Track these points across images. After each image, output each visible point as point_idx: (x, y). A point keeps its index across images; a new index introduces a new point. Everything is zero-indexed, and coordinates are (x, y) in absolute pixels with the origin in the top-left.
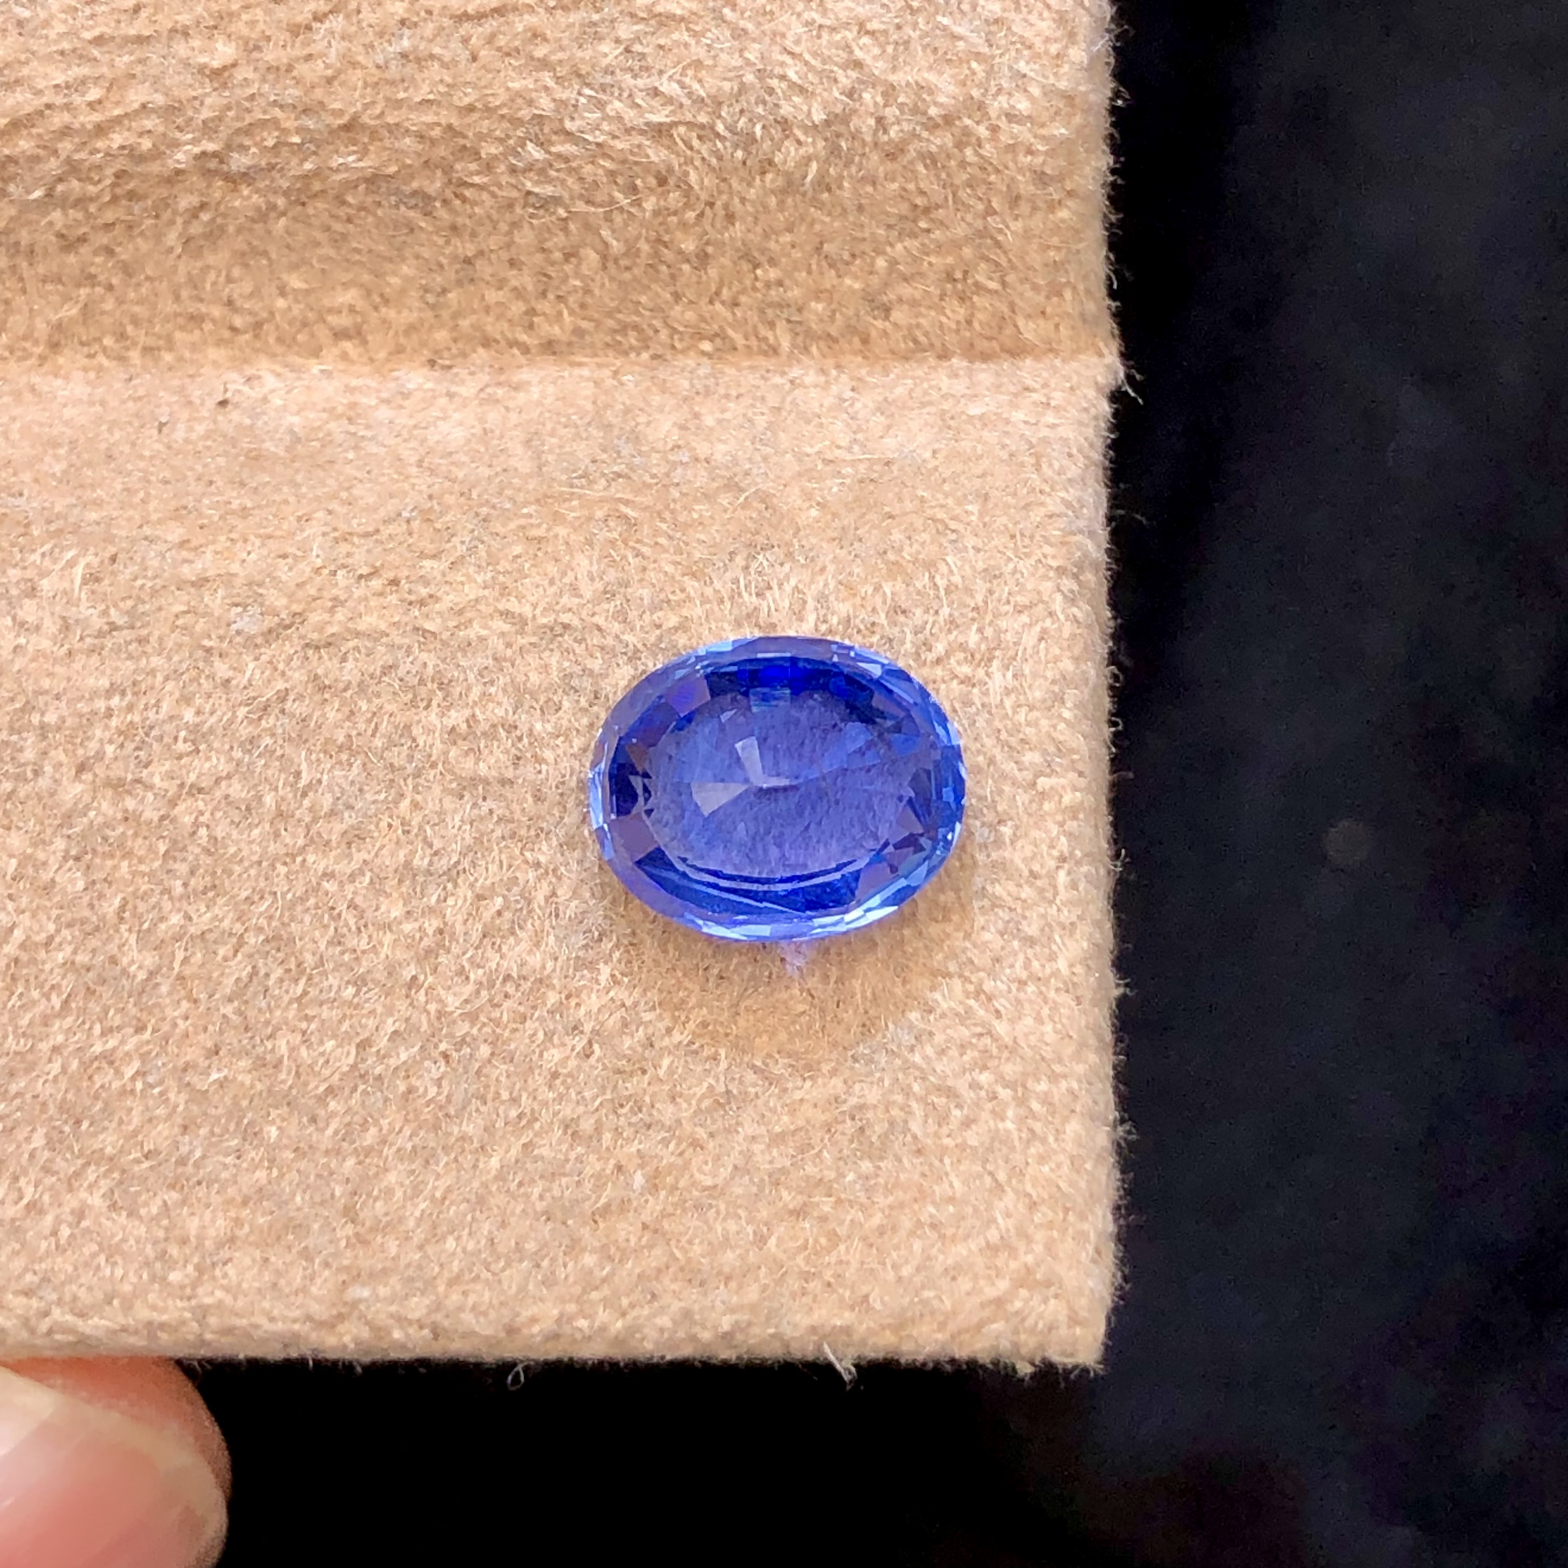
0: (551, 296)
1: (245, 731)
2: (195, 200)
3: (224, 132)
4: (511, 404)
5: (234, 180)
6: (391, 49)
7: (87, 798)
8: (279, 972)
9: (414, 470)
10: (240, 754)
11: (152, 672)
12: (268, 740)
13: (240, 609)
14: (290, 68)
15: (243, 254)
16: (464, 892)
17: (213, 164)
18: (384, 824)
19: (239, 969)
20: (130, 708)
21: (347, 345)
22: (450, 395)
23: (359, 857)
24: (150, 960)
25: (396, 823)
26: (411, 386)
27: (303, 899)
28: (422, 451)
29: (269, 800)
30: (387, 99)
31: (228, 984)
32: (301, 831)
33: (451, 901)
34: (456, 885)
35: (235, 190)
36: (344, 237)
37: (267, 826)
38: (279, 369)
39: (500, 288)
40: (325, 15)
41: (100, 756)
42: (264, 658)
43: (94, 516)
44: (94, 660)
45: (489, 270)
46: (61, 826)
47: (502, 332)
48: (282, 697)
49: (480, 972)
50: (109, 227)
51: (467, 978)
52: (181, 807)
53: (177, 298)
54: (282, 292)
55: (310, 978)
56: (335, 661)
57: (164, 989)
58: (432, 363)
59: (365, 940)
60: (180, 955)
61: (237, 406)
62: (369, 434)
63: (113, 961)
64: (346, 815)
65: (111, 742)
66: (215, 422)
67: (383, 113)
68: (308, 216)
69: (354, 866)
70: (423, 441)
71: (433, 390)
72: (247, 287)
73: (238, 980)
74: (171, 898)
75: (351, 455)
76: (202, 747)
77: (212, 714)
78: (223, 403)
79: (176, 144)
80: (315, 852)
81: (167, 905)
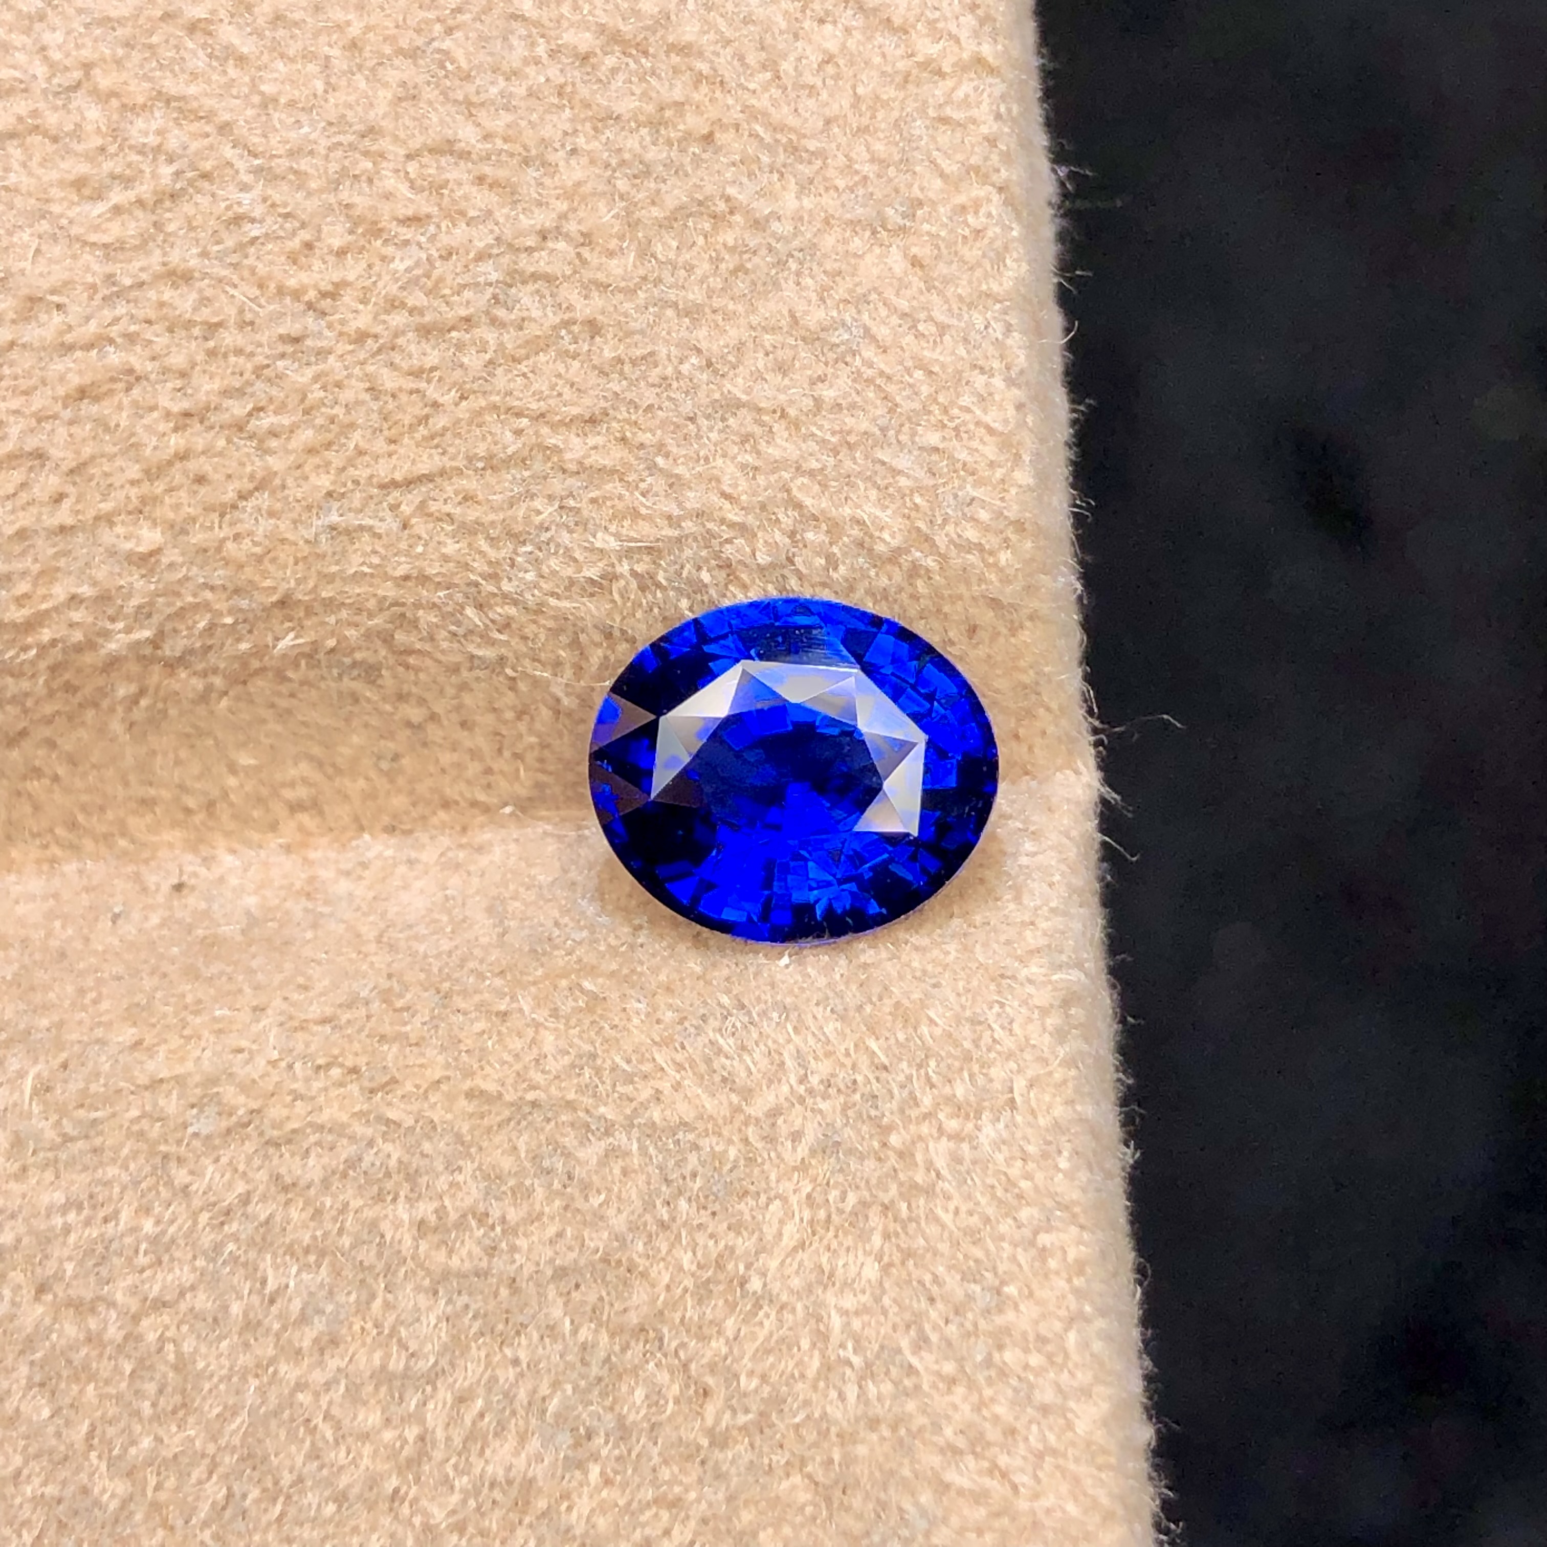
0: (507, 754)
1: (207, 1239)
2: (133, 688)
3: (156, 619)
4: (472, 868)
5: (171, 666)
6: (320, 523)
7: (48, 1321)
8: (254, 1493)
9: (373, 947)
10: (204, 1263)
11: (108, 1184)
12: (231, 1247)
13: (195, 1111)
14: (219, 549)
15: (188, 736)
16: (445, 1395)
17: (148, 651)
18: (356, 1328)
19: (215, 1491)
20: (88, 1223)
21: (305, 818)
22: (411, 862)
23: (333, 1363)
24: (121, 1487)
25: (369, 1326)
26: (370, 854)
27: (276, 1414)
28: (382, 925)
29: (236, 1308)
30: (319, 573)
31: (204, 1511)
32: (271, 1339)
33: (430, 1406)
34: (435, 1389)
35: (172, 674)
36: (289, 712)
37: (236, 1338)
38: (236, 846)
39: (454, 750)
40: (251, 493)
41: (59, 1276)
42: (224, 1160)
43: (45, 1022)
44: (49, 1176)
45: (440, 733)
46: (22, 1352)
47: (461, 794)
48: (245, 1199)
49: (465, 1479)
50: (49, 721)
51: (452, 1488)
52: (145, 1323)
53: (126, 784)
54: (233, 769)
55: (288, 1497)
56: (298, 1158)
57: (138, 1517)
58: (391, 830)
59: (342, 1454)
60: (152, 1481)
61: (193, 888)
62: (326, 910)
63: (85, 1491)
64: (316, 1319)
65: (70, 1259)
66: (170, 908)
67: (316, 586)
68: (249, 694)
69: (328, 1375)
70: (383, 914)
71: (394, 858)
72: (196, 768)
73: (214, 1503)
74: (141, 1420)
75: (309, 935)
76: (166, 1258)
77: (172, 1222)
78: (179, 887)
79: (106, 634)
80: (288, 1362)
81: (138, 1428)
